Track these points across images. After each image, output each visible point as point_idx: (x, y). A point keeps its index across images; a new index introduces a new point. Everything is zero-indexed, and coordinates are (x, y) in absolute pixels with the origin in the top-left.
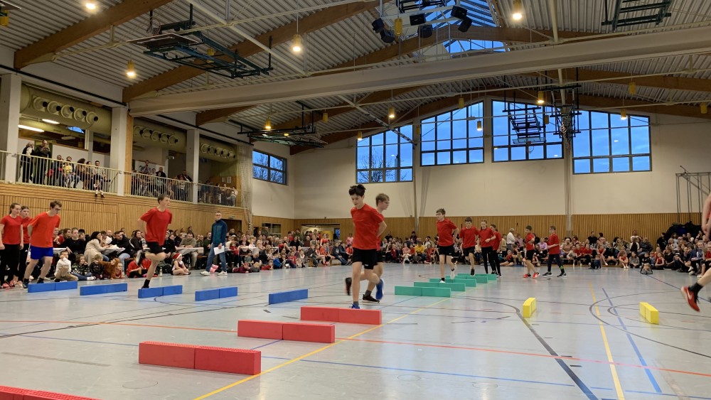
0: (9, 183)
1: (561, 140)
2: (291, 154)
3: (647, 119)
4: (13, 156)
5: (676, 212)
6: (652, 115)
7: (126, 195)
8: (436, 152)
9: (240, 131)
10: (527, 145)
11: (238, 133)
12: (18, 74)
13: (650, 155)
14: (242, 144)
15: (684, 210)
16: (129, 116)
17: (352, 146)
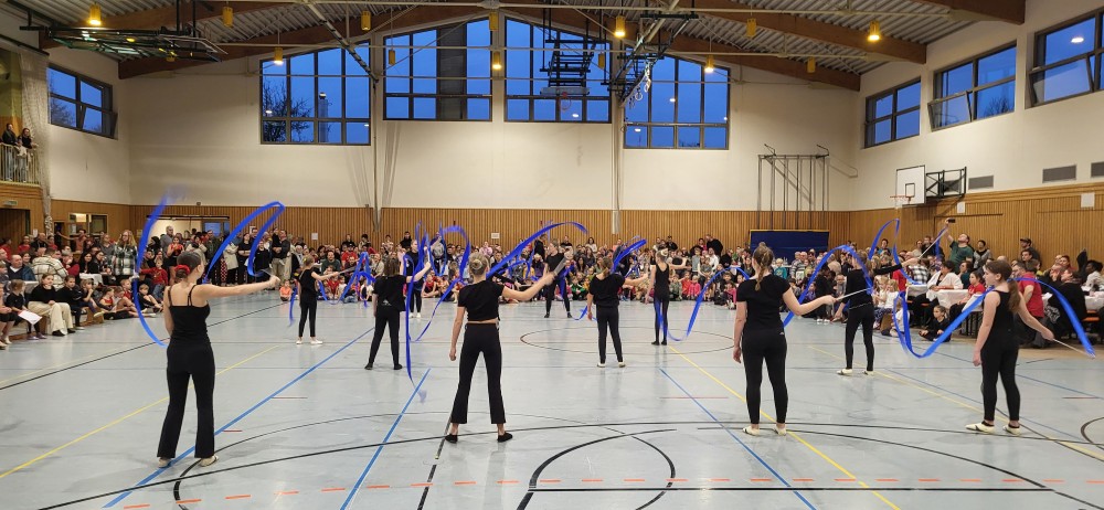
1: (607, 94)
2: (120, 78)
3: (726, 72)
5: (756, 209)
6: (735, 69)
8: (411, 96)
9: (26, 24)
10: (558, 98)
11: (22, 28)
13: (727, 126)
14: (26, 50)
15: (766, 207)
17: (254, 73)
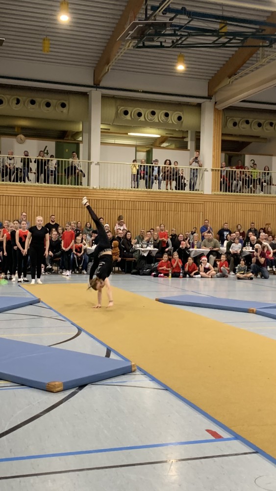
0: (94, 189)
4: (96, 164)
7: (216, 193)
12: (98, 89)
16: (216, 110)
